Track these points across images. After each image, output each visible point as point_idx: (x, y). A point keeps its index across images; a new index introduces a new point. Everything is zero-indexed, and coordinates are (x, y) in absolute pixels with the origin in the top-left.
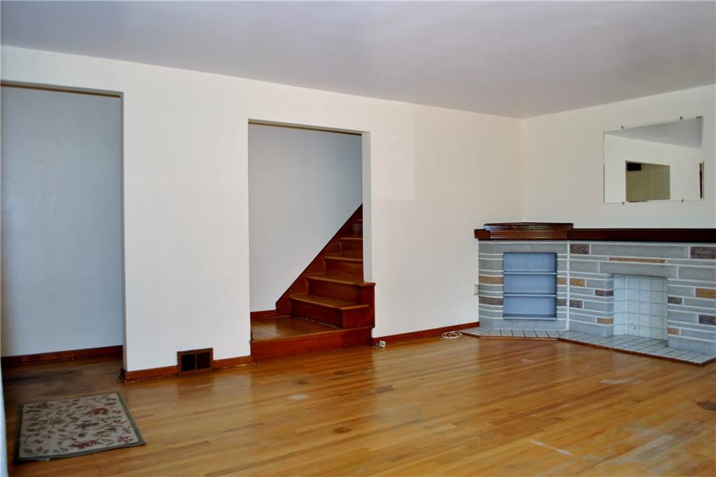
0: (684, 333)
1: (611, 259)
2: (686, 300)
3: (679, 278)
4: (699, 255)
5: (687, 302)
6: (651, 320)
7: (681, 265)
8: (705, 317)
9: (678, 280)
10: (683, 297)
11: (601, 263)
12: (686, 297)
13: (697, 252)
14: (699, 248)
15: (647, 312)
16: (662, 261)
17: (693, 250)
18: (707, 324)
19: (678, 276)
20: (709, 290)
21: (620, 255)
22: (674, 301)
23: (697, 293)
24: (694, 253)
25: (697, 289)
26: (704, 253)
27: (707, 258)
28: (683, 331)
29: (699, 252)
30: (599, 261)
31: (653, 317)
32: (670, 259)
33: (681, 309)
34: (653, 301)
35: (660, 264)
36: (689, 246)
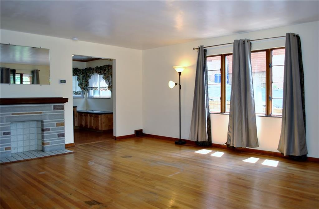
0: (52, 143)
1: (13, 114)
2: (52, 128)
3: (49, 120)
4: (57, 108)
5: (53, 129)
6: (24, 143)
7: (49, 114)
8: (60, 134)
9: (48, 120)
10: (51, 128)
11: (6, 117)
12: (52, 127)
13: (56, 107)
14: (57, 105)
15: (21, 139)
16: (41, 113)
17: (54, 106)
18: (61, 137)
19: (48, 119)
20: (61, 123)
21: (19, 111)
22: (47, 130)
23: (56, 125)
24: (55, 108)
25: (56, 123)
26: (59, 108)
27: (60, 110)
28: (51, 142)
29: (58, 107)
30: (5, 116)
31: (25, 141)
32: (44, 111)
33: (50, 133)
34: (25, 133)
35: (40, 114)
36: (53, 105)
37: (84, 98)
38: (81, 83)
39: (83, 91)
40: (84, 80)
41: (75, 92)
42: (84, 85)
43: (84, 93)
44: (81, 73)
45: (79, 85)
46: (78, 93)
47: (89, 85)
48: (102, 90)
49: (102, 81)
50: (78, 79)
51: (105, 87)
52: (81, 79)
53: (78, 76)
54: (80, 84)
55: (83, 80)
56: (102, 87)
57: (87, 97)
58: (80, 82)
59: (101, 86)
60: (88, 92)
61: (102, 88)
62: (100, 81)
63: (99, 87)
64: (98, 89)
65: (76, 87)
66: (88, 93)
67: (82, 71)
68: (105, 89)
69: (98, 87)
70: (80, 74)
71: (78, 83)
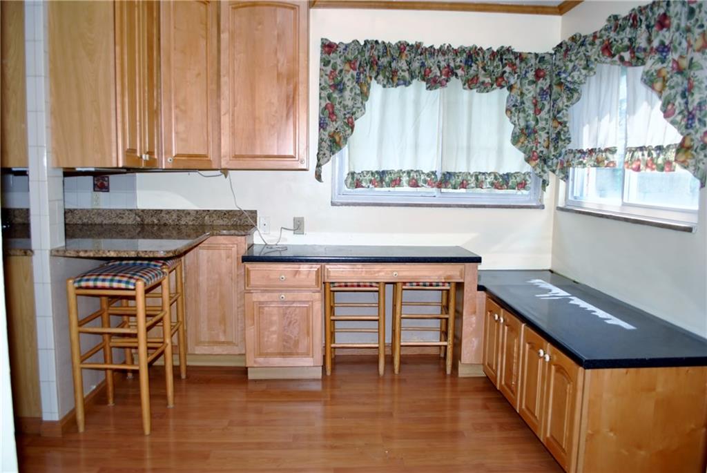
37: (542, 207)
38: (527, 127)
39: (538, 170)
40: (544, 114)
41: (495, 174)
42: (543, 136)
43: (545, 183)
44: (531, 75)
45: (515, 140)
46: (512, 181)
47: (569, 139)
48: (638, 169)
49: (643, 108)
50: (514, 109)
51: (659, 148)
52: (528, 105)
53: (510, 88)
54: (523, 136)
55: (538, 111)
56: (641, 149)
57: (561, 204)
58: (523, 124)
59: (633, 144)
60: (566, 178)
61: (638, 154)
62: (631, 109)
63: (621, 151)
64: (617, 158)
65: (500, 151)
66: (562, 183)
67: (533, 61)
68: (660, 161)
69: (612, 151)
70: (522, 77)
71: (509, 128)
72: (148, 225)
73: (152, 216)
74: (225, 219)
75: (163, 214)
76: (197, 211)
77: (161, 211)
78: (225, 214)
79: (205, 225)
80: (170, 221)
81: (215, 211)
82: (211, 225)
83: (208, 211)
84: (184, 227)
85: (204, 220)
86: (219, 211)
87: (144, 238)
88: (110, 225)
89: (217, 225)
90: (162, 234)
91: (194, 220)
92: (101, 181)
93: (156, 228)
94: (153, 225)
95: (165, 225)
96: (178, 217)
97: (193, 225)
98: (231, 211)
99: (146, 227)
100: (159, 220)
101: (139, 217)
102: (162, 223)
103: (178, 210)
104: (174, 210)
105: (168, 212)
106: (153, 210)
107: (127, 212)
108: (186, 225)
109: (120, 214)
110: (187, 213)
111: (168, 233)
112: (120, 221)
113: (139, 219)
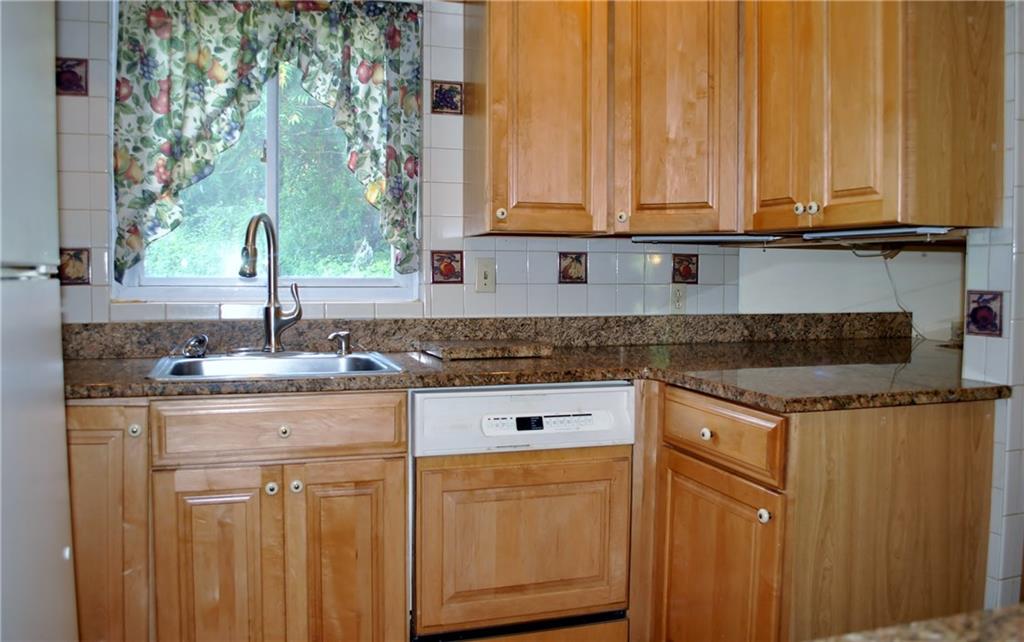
72: (759, 342)
73: (766, 326)
74: (870, 328)
75: (783, 323)
76: (833, 316)
77: (781, 316)
78: (871, 320)
79: (843, 339)
80: (793, 334)
81: (858, 314)
82: (850, 339)
83: (849, 314)
84: (813, 343)
85: (841, 331)
86: (863, 314)
87: (752, 365)
88: (704, 344)
89: (860, 339)
90: (781, 358)
91: (827, 331)
92: (686, 263)
93: (772, 346)
94: (768, 341)
95: (786, 341)
96: (805, 326)
97: (826, 340)
98: (880, 314)
99: (756, 345)
100: (776, 333)
101: (747, 328)
102: (782, 336)
103: (806, 315)
104: (800, 315)
105: (792, 318)
106: (769, 316)
107: (732, 320)
108: (817, 340)
109: (721, 323)
110: (816, 319)
111: (789, 355)
112: (720, 337)
113: (746, 332)
